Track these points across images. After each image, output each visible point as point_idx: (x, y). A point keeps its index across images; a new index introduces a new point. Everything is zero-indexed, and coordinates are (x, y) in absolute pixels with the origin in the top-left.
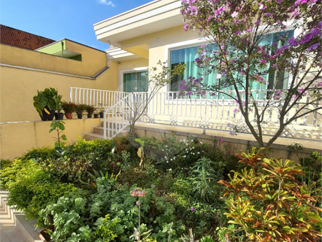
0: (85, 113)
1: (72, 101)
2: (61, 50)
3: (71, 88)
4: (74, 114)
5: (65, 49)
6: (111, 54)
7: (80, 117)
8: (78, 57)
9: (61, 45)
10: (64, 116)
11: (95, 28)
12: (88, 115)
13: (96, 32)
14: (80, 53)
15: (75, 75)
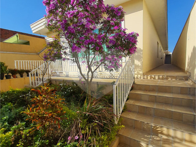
0: (25, 74)
1: (16, 68)
2: (17, 40)
3: (15, 61)
4: (18, 75)
5: (18, 39)
6: (48, 40)
7: (22, 76)
8: (27, 43)
9: (17, 37)
10: (12, 76)
11: (31, 27)
12: (27, 75)
13: (32, 29)
14: (28, 40)
15: (26, 53)
